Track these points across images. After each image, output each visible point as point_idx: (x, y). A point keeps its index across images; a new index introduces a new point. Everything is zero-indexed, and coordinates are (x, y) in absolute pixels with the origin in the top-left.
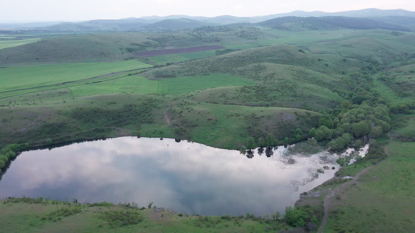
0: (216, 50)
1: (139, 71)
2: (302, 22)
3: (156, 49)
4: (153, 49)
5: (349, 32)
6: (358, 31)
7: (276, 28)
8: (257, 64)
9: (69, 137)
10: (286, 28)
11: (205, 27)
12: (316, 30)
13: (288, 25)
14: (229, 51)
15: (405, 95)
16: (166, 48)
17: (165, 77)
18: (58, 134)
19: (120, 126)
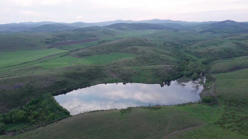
0: (97, 41)
1: (65, 54)
2: (130, 26)
3: (62, 42)
4: (60, 42)
5: (155, 31)
6: (158, 30)
7: (119, 29)
8: (132, 47)
9: (72, 87)
10: (124, 29)
11: (79, 29)
12: (139, 30)
13: (124, 27)
14: (104, 41)
15: (201, 57)
16: (68, 41)
17: (86, 56)
18: (66, 86)
19: (93, 80)
